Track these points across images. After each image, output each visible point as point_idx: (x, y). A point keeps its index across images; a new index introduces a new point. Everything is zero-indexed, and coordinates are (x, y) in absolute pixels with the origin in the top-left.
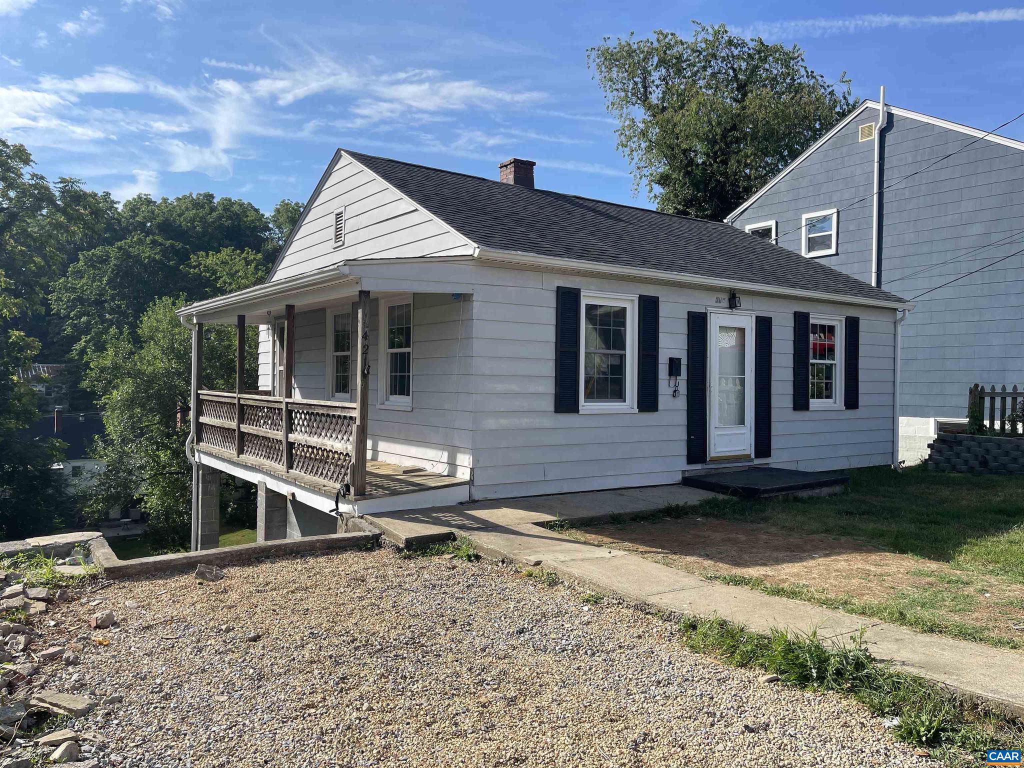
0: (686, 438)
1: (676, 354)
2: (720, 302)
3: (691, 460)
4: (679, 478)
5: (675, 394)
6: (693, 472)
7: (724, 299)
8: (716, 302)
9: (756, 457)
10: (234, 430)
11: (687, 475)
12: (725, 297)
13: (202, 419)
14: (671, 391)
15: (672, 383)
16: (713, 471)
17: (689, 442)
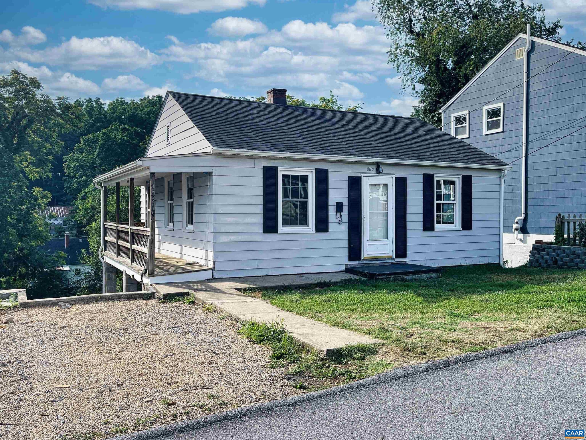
0: (347, 246)
1: (339, 200)
2: (370, 170)
3: (351, 258)
4: (343, 268)
5: (340, 222)
6: (353, 265)
7: (373, 168)
8: (368, 170)
9: (396, 257)
10: (115, 243)
11: (349, 267)
12: (374, 167)
13: (107, 238)
14: (337, 221)
15: (338, 216)
16: (367, 265)
17: (350, 249)
